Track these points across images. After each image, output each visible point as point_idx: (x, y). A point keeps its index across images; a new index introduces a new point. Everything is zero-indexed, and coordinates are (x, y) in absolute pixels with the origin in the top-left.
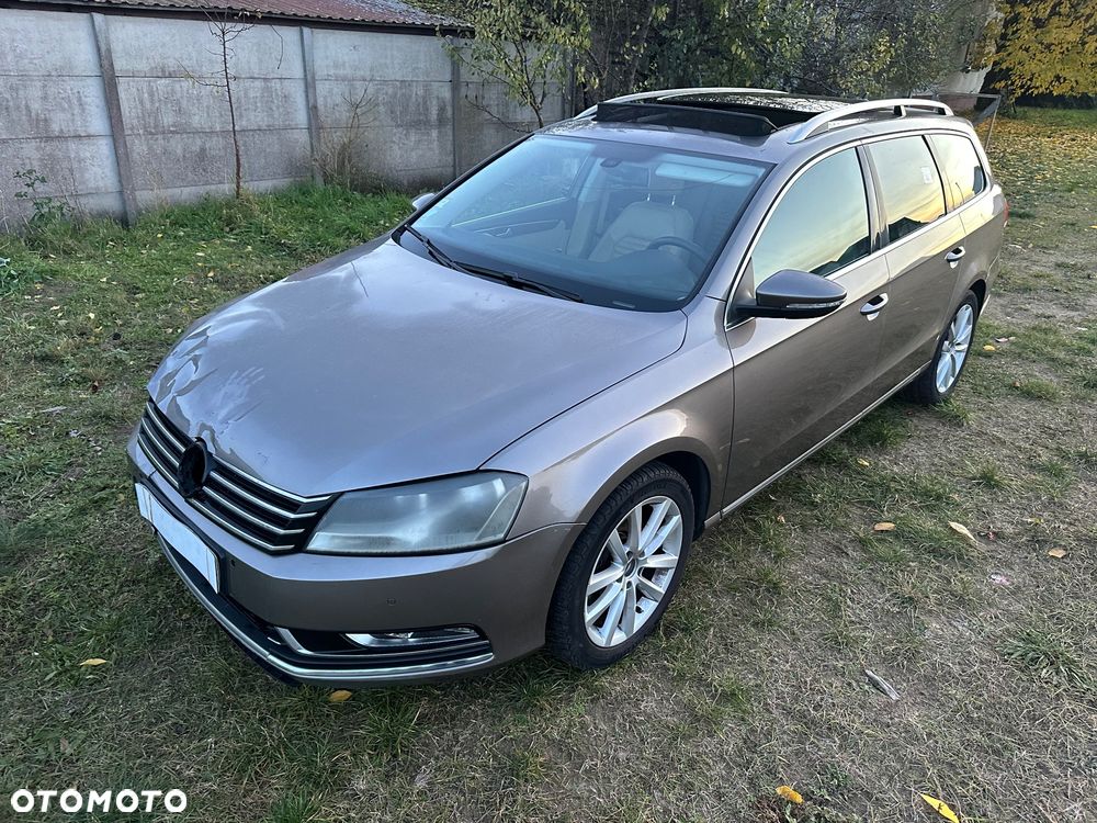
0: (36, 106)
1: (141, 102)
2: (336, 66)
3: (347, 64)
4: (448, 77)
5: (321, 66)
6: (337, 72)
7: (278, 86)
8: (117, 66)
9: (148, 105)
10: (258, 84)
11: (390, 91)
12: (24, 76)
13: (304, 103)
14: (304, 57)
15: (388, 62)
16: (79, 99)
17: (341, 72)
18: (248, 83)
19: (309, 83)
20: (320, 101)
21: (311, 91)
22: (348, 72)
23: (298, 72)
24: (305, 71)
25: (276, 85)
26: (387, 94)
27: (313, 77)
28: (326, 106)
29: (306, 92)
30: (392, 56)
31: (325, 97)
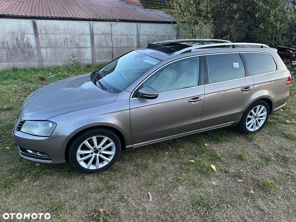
0: (77, 41)
1: (99, 40)
2: (145, 32)
3: (148, 32)
4: (176, 34)
5: (142, 32)
6: (146, 33)
7: (130, 37)
8: (94, 32)
9: (100, 41)
10: (126, 36)
11: (159, 38)
12: (75, 35)
13: (136, 41)
14: (137, 30)
15: (159, 30)
16: (86, 39)
17: (147, 33)
18: (123, 36)
19: (138, 36)
20: (141, 40)
21: (138, 38)
22: (148, 33)
23: (136, 33)
24: (137, 33)
25: (130, 36)
26: (158, 39)
27: (139, 34)
28: (142, 41)
29: (137, 38)
30: (161, 29)
31: (142, 40)
